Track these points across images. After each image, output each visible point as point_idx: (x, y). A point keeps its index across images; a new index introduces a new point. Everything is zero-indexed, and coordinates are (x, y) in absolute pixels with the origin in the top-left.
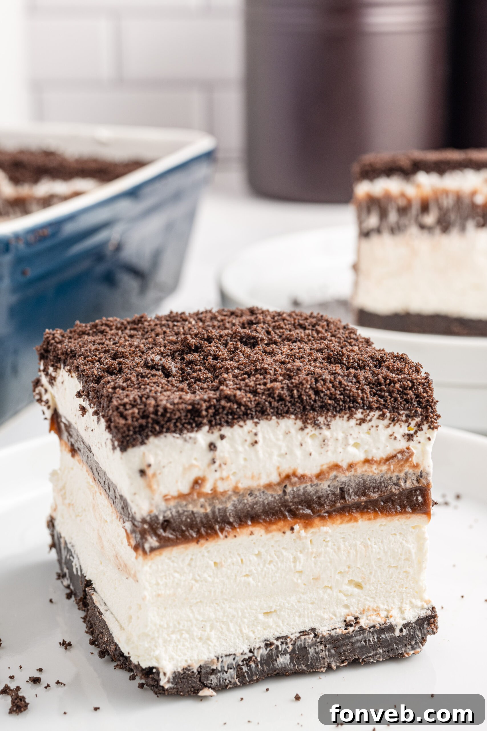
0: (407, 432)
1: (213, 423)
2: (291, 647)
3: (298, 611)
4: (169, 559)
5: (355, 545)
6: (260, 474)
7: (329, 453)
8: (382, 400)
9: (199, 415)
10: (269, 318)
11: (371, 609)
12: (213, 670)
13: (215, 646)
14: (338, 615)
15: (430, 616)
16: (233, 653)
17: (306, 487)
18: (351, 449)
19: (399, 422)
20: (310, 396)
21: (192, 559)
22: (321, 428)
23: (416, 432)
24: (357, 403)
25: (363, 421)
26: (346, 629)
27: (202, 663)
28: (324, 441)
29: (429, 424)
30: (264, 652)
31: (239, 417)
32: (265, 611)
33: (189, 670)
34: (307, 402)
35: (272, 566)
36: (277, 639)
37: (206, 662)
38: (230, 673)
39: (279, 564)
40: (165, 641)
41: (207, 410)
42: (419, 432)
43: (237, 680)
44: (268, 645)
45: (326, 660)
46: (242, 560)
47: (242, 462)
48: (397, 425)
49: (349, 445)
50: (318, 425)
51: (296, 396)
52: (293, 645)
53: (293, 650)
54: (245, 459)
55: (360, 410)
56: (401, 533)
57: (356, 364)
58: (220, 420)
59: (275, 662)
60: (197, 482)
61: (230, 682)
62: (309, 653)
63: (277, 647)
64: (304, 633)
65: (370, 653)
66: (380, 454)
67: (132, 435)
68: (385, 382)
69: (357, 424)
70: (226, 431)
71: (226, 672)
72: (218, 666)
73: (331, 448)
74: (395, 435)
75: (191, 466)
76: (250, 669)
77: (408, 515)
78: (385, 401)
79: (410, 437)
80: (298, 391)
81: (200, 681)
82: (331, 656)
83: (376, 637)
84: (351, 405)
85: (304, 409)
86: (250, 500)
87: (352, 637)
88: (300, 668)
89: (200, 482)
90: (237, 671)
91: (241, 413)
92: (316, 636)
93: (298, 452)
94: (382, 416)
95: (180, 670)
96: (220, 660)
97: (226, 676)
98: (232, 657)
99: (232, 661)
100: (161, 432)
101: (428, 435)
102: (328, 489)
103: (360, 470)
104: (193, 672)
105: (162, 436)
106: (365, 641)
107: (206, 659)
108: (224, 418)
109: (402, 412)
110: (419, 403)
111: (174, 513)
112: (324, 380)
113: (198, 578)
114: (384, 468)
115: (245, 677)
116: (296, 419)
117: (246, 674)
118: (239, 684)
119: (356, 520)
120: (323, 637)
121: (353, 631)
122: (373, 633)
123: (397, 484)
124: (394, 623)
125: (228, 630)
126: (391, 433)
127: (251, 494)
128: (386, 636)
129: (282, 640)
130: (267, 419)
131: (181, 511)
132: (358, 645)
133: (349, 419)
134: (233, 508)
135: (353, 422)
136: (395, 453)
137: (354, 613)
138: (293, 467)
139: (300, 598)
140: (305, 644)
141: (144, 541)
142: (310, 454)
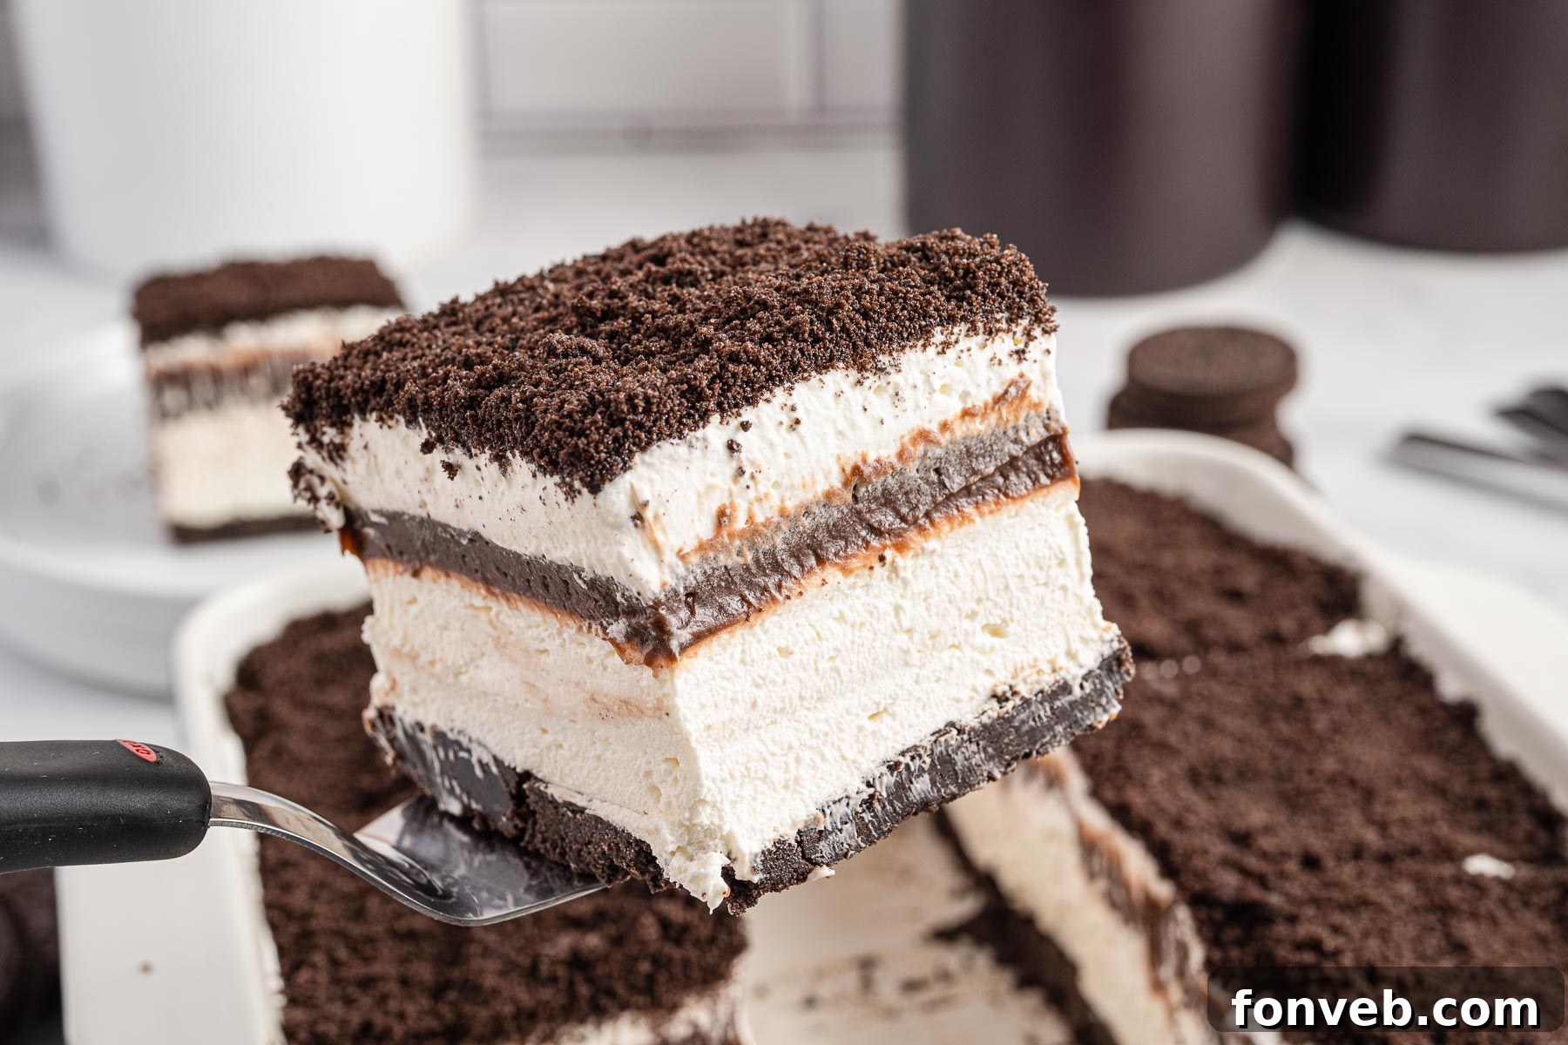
0: (1014, 348)
1: (726, 406)
2: (928, 760)
3: (919, 699)
4: (711, 659)
5: (980, 563)
6: (813, 477)
7: (910, 413)
8: (965, 303)
9: (701, 397)
10: (682, 242)
11: (1026, 666)
12: (820, 832)
13: (811, 792)
14: (980, 689)
15: (1119, 650)
16: (844, 795)
17: (885, 481)
18: (937, 396)
19: (1000, 334)
20: (857, 324)
21: (743, 652)
22: (889, 373)
23: (1026, 345)
24: (930, 317)
25: (946, 345)
26: (1001, 708)
27: (801, 826)
28: (897, 394)
29: (1043, 325)
30: (890, 779)
31: (762, 387)
32: (870, 713)
33: (783, 843)
34: (857, 334)
35: (865, 632)
36: (903, 754)
37: (806, 822)
38: (847, 830)
39: (875, 624)
40: (733, 804)
41: (709, 386)
42: (1031, 344)
43: (859, 840)
44: (893, 767)
45: (984, 767)
46: (818, 634)
47: (782, 460)
48: (997, 339)
49: (934, 391)
50: (882, 370)
51: (839, 329)
52: (931, 755)
53: (933, 765)
54: (787, 455)
55: (939, 329)
56: (1040, 525)
57: (889, 265)
58: (735, 398)
59: (909, 793)
60: (722, 516)
61: (849, 846)
62: (955, 764)
63: (907, 766)
64: (939, 733)
65: (1044, 737)
66: (982, 396)
67: (605, 460)
68: (956, 274)
69: (939, 353)
70: (748, 414)
71: (841, 831)
72: (822, 825)
73: (909, 404)
74: (998, 357)
75: (710, 488)
76: (875, 816)
77: (1044, 491)
78: (970, 304)
79: (1020, 354)
80: (838, 319)
81: (803, 857)
82: (990, 758)
83: (1048, 709)
84: (923, 323)
85: (855, 346)
86: (807, 523)
87: (1013, 717)
88: (948, 791)
89: (728, 511)
90: (857, 824)
91: (762, 378)
92: (960, 732)
93: (862, 420)
94: (973, 329)
95: (770, 846)
96: (828, 812)
97: (842, 837)
98: (844, 802)
99: (846, 808)
100: (649, 443)
101: (1045, 346)
102: (918, 475)
103: (960, 430)
104: (790, 845)
105: (654, 448)
106: (1034, 720)
107: (806, 818)
108: (739, 393)
109: (998, 316)
110: (1021, 294)
111: (701, 578)
112: (869, 292)
113: (761, 682)
114: (993, 418)
115: (870, 832)
116: (847, 368)
117: (870, 826)
118: (863, 845)
119: (965, 518)
120: (973, 729)
121: (1014, 708)
122: (1041, 703)
123: (1016, 441)
124: (1069, 678)
125: (823, 758)
126: (991, 356)
127: (807, 513)
128: (1063, 701)
129: (911, 754)
130: (804, 379)
131: (709, 572)
132: (1025, 728)
133: (924, 346)
134: (784, 546)
135: (931, 350)
136: (1005, 387)
137: (1003, 680)
138: (860, 452)
139: (918, 676)
140: (947, 751)
141: (665, 637)
142: (882, 422)
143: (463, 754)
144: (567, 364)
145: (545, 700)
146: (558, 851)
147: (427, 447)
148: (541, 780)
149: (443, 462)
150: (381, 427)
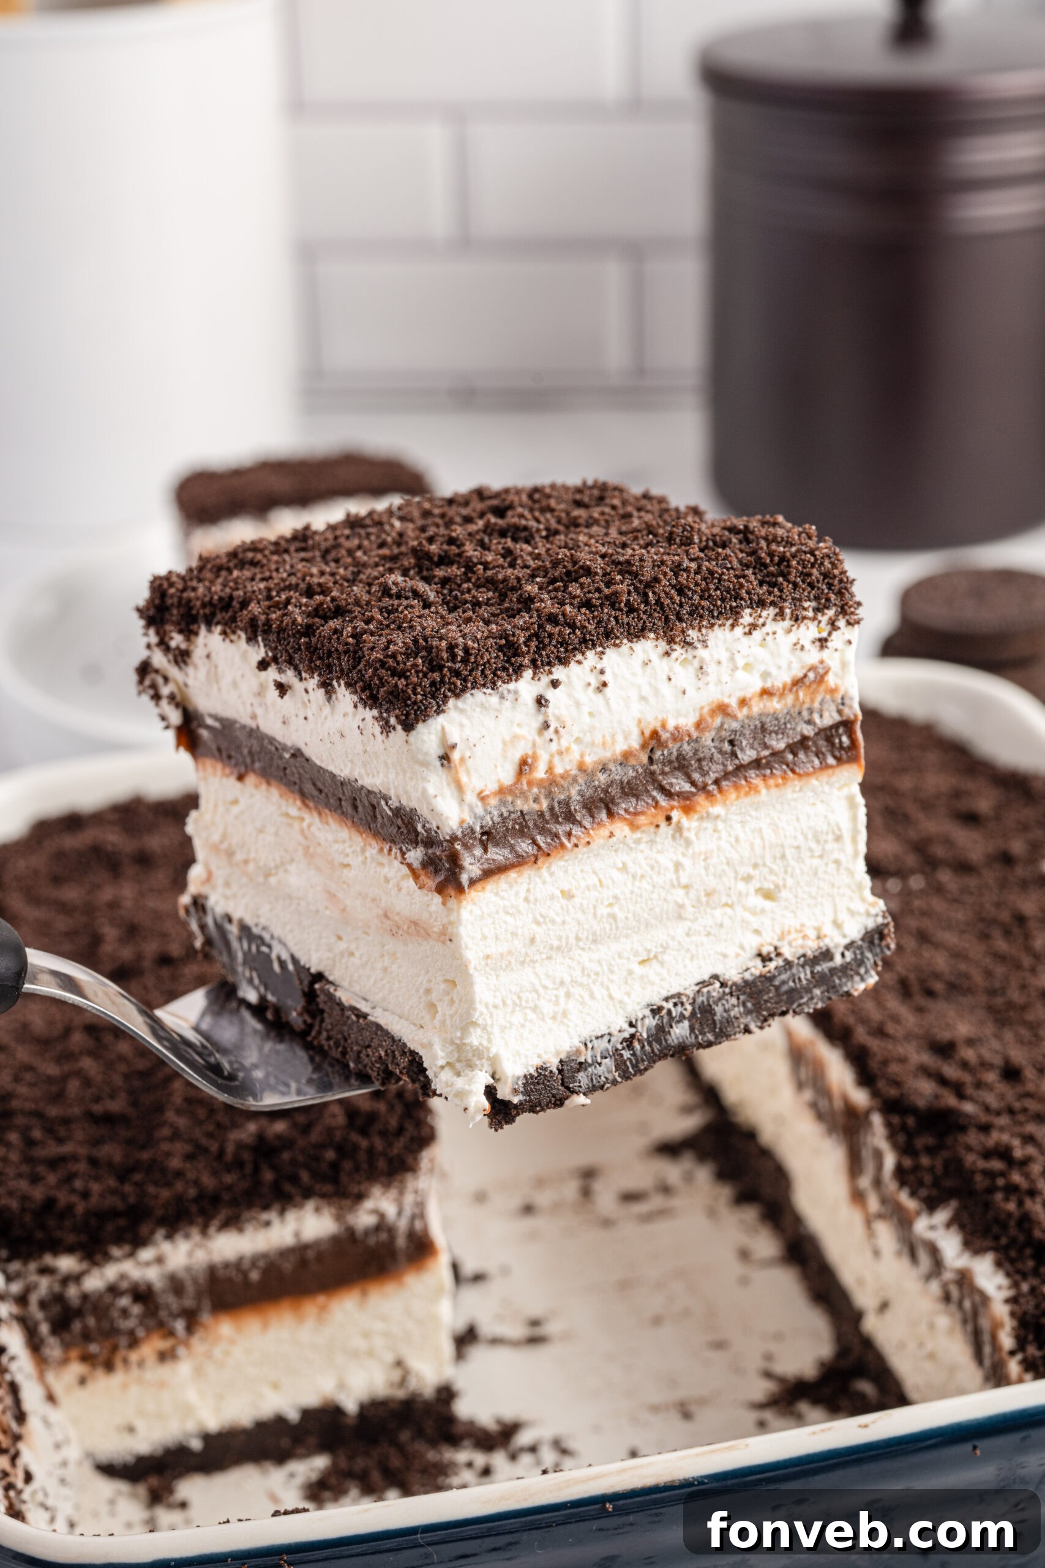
0: (818, 636)
1: (539, 663)
2: (689, 1008)
3: (688, 950)
4: (497, 894)
5: (760, 831)
6: (613, 736)
7: (711, 687)
8: (776, 590)
9: (517, 653)
10: (524, 498)
11: (792, 930)
12: (581, 1064)
13: (576, 1025)
14: (747, 947)
15: (883, 924)
16: (607, 1032)
17: (681, 747)
18: (740, 674)
19: (806, 621)
20: (671, 598)
21: (528, 890)
22: (696, 648)
23: (830, 634)
24: (742, 599)
25: (753, 627)
26: (764, 967)
27: (563, 1056)
28: (701, 668)
29: (847, 617)
30: (651, 1022)
31: (575, 649)
32: (641, 959)
33: (545, 1069)
34: (670, 609)
35: (644, 884)
36: (667, 999)
37: (568, 1053)
38: (606, 1064)
39: (655, 878)
40: (503, 1029)
41: (526, 644)
42: (835, 634)
43: (617, 1074)
44: (656, 1011)
45: (742, 1020)
46: (600, 881)
47: (587, 719)
48: (803, 626)
49: (737, 668)
50: (690, 644)
51: (653, 602)
52: (693, 1004)
53: (693, 1013)
54: (591, 714)
55: (748, 611)
56: (822, 801)
57: (711, 543)
58: (548, 657)
59: (668, 1037)
60: (524, 765)
61: (607, 1078)
62: (715, 1014)
63: (669, 1012)
64: (703, 984)
65: (802, 997)
66: (782, 677)
67: (421, 701)
68: (772, 561)
69: (745, 634)
70: (559, 672)
71: (600, 1064)
72: (586, 1056)
73: (712, 678)
74: (801, 642)
75: (516, 738)
76: (634, 1055)
77: (830, 771)
78: (781, 591)
79: (822, 642)
80: (654, 593)
81: (562, 1084)
82: (748, 1012)
83: (808, 972)
84: (734, 604)
85: (667, 620)
86: (602, 778)
87: (774, 977)
88: (705, 1039)
89: (529, 761)
90: (616, 1060)
91: (577, 641)
92: (723, 985)
93: (666, 689)
94: (781, 614)
95: (532, 1071)
96: (590, 1045)
97: (600, 1070)
98: (606, 1038)
99: (607, 1044)
100: (464, 690)
101: (847, 637)
102: (712, 745)
103: (757, 707)
104: (551, 1072)
105: (468, 695)
106: (794, 981)
107: (568, 1049)
108: (553, 653)
109: (806, 604)
110: (830, 586)
111: (497, 819)
112: (687, 570)
113: (541, 920)
114: (790, 699)
115: (628, 1068)
116: (657, 639)
117: (628, 1063)
118: (619, 1080)
119: (753, 789)
120: (735, 984)
121: (776, 968)
122: (803, 966)
123: (809, 722)
124: (831, 945)
125: (592, 996)
126: (795, 641)
127: (604, 769)
128: (823, 967)
129: (674, 1000)
130: (615, 645)
131: (506, 814)
132: (785, 988)
133: (733, 626)
134: (579, 798)
135: (739, 630)
136: (804, 671)
137: (769, 940)
138: (660, 717)
139: (690, 929)
140: (708, 1001)
141: (457, 870)
142: (684, 692)
143: (264, 949)
144: (399, 606)
145: (343, 910)
146: (340, 1049)
147: (263, 665)
148: (331, 983)
149: (275, 681)
150: (224, 640)
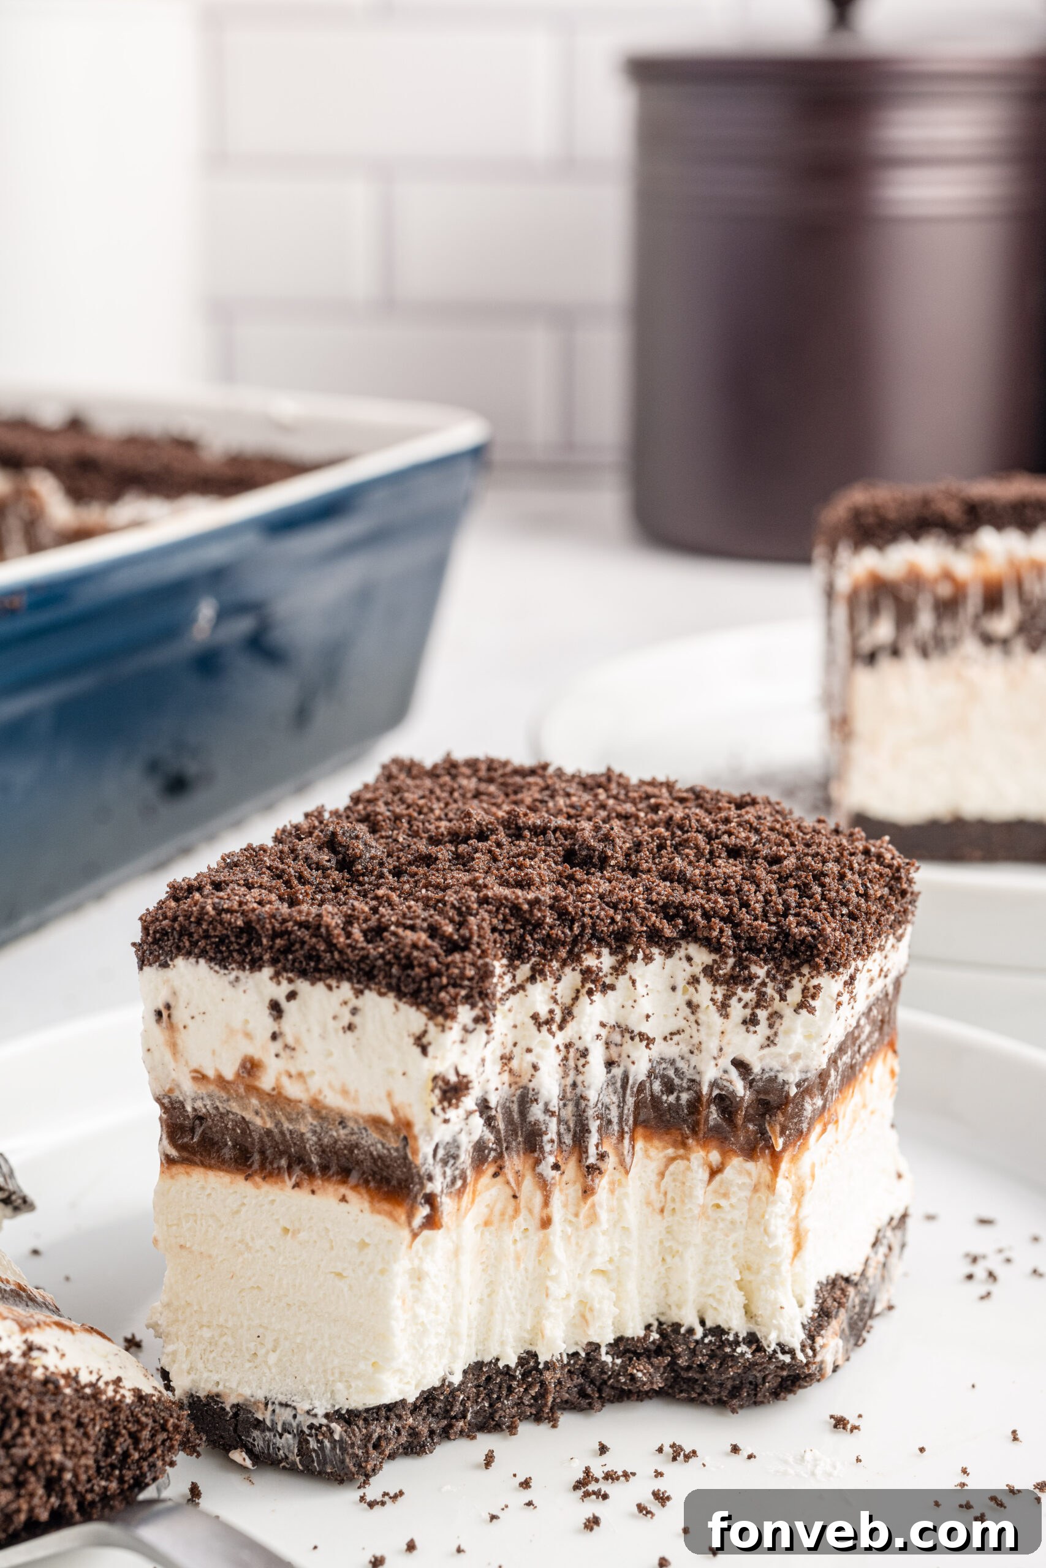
1: (281, 965)
4: (203, 1188)
6: (358, 1092)
9: (259, 943)
12: (258, 1421)
16: (294, 1404)
21: (241, 1204)
27: (241, 1400)
31: (328, 971)
33: (217, 1403)
37: (246, 1400)
38: (287, 1439)
43: (298, 1459)
46: (330, 1243)
58: (294, 964)
60: (249, 1066)
61: (287, 1457)
70: (300, 985)
71: (281, 1436)
72: (266, 1417)
76: (322, 1449)
81: (235, 1430)
86: (343, 1134)
90: (300, 1442)
91: (332, 964)
95: (201, 1394)
96: (270, 1407)
97: (280, 1442)
98: (292, 1411)
99: (291, 1418)
104: (223, 1409)
107: (250, 1396)
108: (300, 962)
111: (211, 1108)
113: (252, 1241)
115: (313, 1461)
117: (314, 1455)
118: (300, 1467)
127: (343, 1124)
130: (378, 991)
131: (220, 1109)
134: (314, 1138)
